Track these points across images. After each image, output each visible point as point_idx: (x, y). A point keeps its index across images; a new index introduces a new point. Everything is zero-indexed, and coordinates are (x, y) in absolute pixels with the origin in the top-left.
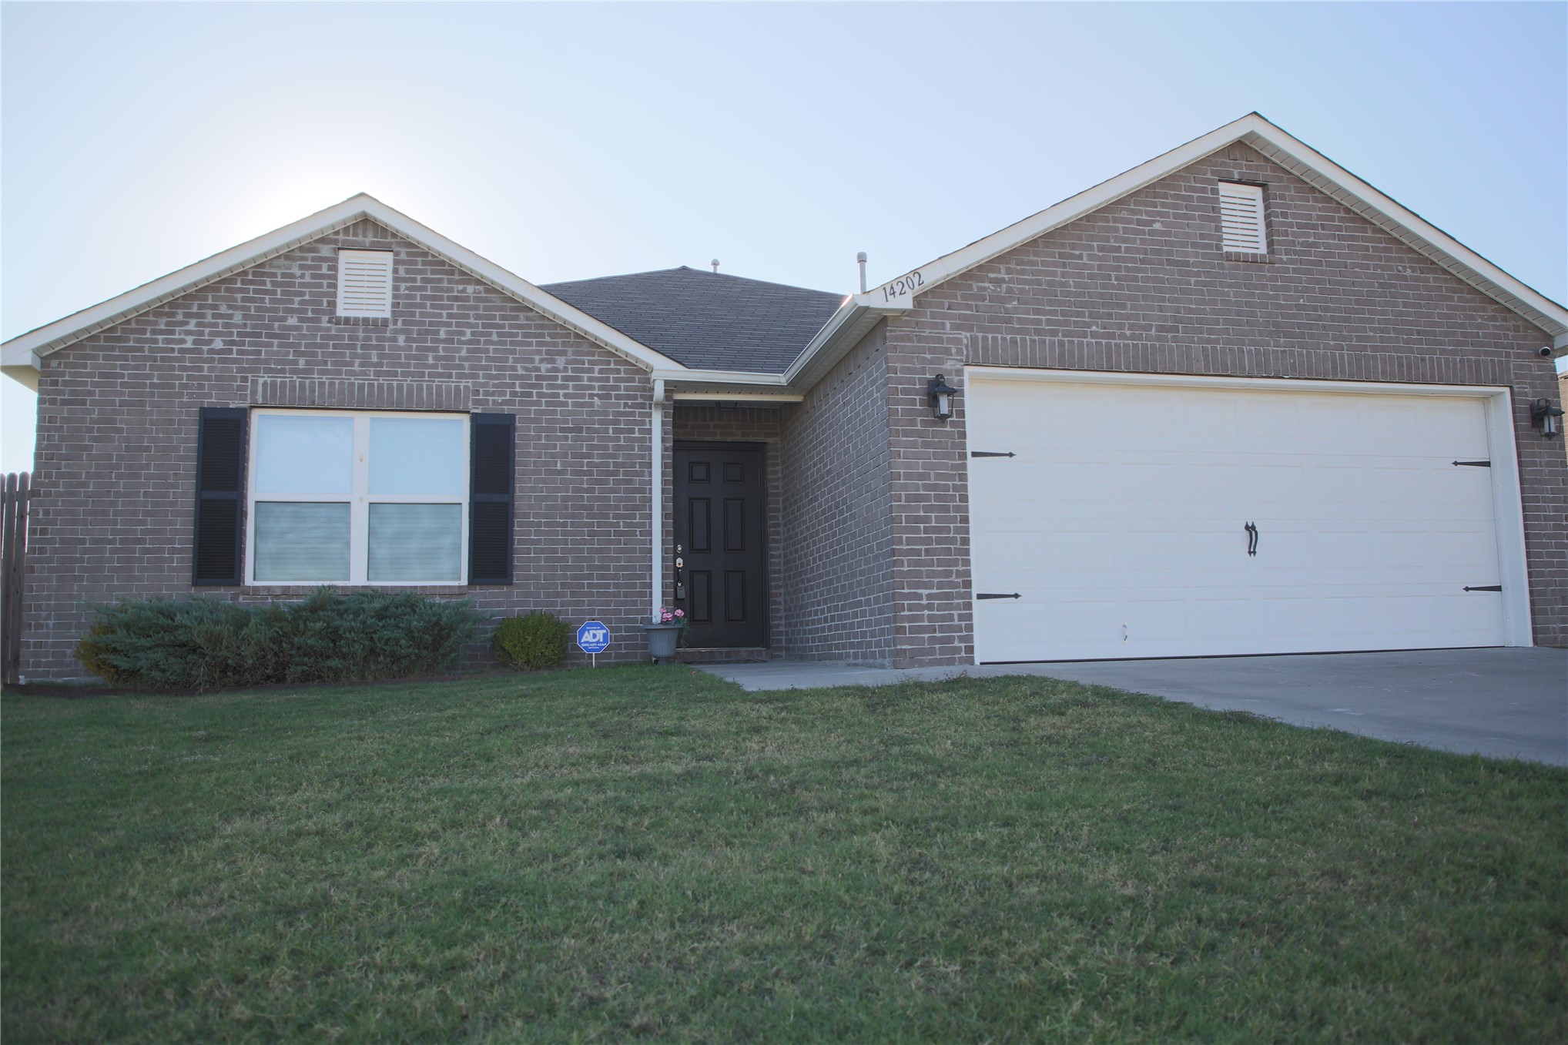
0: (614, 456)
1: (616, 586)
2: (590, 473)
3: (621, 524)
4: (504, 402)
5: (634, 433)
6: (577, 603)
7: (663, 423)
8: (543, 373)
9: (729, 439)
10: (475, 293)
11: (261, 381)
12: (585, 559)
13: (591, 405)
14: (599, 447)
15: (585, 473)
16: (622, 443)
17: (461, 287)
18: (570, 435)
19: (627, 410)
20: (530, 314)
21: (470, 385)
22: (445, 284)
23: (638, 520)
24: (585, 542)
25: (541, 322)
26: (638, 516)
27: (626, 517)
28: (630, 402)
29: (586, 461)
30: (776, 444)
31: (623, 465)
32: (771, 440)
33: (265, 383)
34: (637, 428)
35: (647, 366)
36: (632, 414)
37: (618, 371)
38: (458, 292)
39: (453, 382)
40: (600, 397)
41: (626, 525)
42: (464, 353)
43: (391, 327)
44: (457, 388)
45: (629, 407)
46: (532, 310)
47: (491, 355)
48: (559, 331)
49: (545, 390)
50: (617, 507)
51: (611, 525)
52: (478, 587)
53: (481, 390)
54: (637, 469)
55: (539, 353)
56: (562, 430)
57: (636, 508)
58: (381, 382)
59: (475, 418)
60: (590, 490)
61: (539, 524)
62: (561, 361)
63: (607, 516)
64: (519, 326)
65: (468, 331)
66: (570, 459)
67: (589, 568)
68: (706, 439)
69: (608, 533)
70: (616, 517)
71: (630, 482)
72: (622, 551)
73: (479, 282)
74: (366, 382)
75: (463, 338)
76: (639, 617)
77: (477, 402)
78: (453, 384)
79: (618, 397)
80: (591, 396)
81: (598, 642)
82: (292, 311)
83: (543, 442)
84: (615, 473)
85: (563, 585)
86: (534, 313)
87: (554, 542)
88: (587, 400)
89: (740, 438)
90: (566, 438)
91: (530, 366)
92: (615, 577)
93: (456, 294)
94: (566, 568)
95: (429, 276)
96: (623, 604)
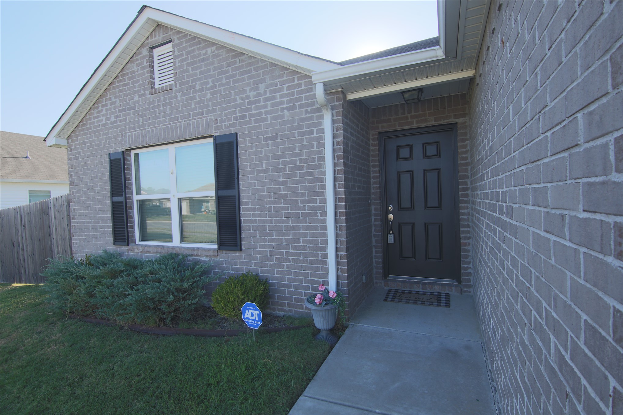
0: (299, 155)
1: (305, 255)
2: (283, 170)
3: (307, 207)
4: (230, 126)
5: (313, 134)
6: (280, 266)
7: (334, 122)
8: (252, 99)
9: (423, 125)
10: (212, 52)
11: (128, 134)
12: (283, 234)
13: (282, 116)
14: (289, 149)
15: (281, 170)
16: (305, 143)
17: (204, 51)
18: (270, 142)
19: (308, 115)
20: (243, 57)
21: (212, 117)
22: (197, 52)
23: (318, 204)
24: (282, 222)
25: (250, 61)
26: (318, 201)
27: (309, 202)
28: (309, 109)
29: (281, 160)
30: (465, 122)
31: (306, 161)
32: (460, 121)
33: (129, 136)
34: (315, 129)
35: (310, 71)
36: (311, 118)
37: (300, 85)
38: (204, 55)
39: (204, 117)
40: (289, 109)
41: (311, 208)
42: (209, 97)
43: (174, 89)
44: (206, 120)
45: (309, 113)
46: (244, 54)
47: (223, 93)
48: (260, 64)
49: (253, 112)
50: (303, 195)
51: (299, 208)
52: (224, 252)
53: (218, 119)
54: (316, 163)
55: (249, 84)
56: (266, 139)
57: (317, 194)
58: (172, 125)
59: (216, 138)
60: (284, 183)
61: (255, 209)
62: (262, 87)
63: (296, 202)
64: (237, 69)
65: (210, 80)
66: (271, 161)
67: (287, 240)
68: (405, 128)
69: (298, 215)
70: (303, 202)
71: (311, 174)
72: (307, 228)
73: (214, 44)
74: (166, 126)
75: (208, 86)
76: (321, 280)
77: (217, 128)
78: (204, 119)
79: (301, 106)
80: (283, 109)
81: (255, 320)
83: (254, 150)
84: (300, 168)
85: (271, 252)
86: (245, 56)
87: (264, 222)
88: (280, 113)
89: (433, 123)
90: (268, 145)
91: (244, 96)
92: (304, 248)
93: (203, 57)
94: (272, 241)
95: (189, 49)
96: (310, 269)
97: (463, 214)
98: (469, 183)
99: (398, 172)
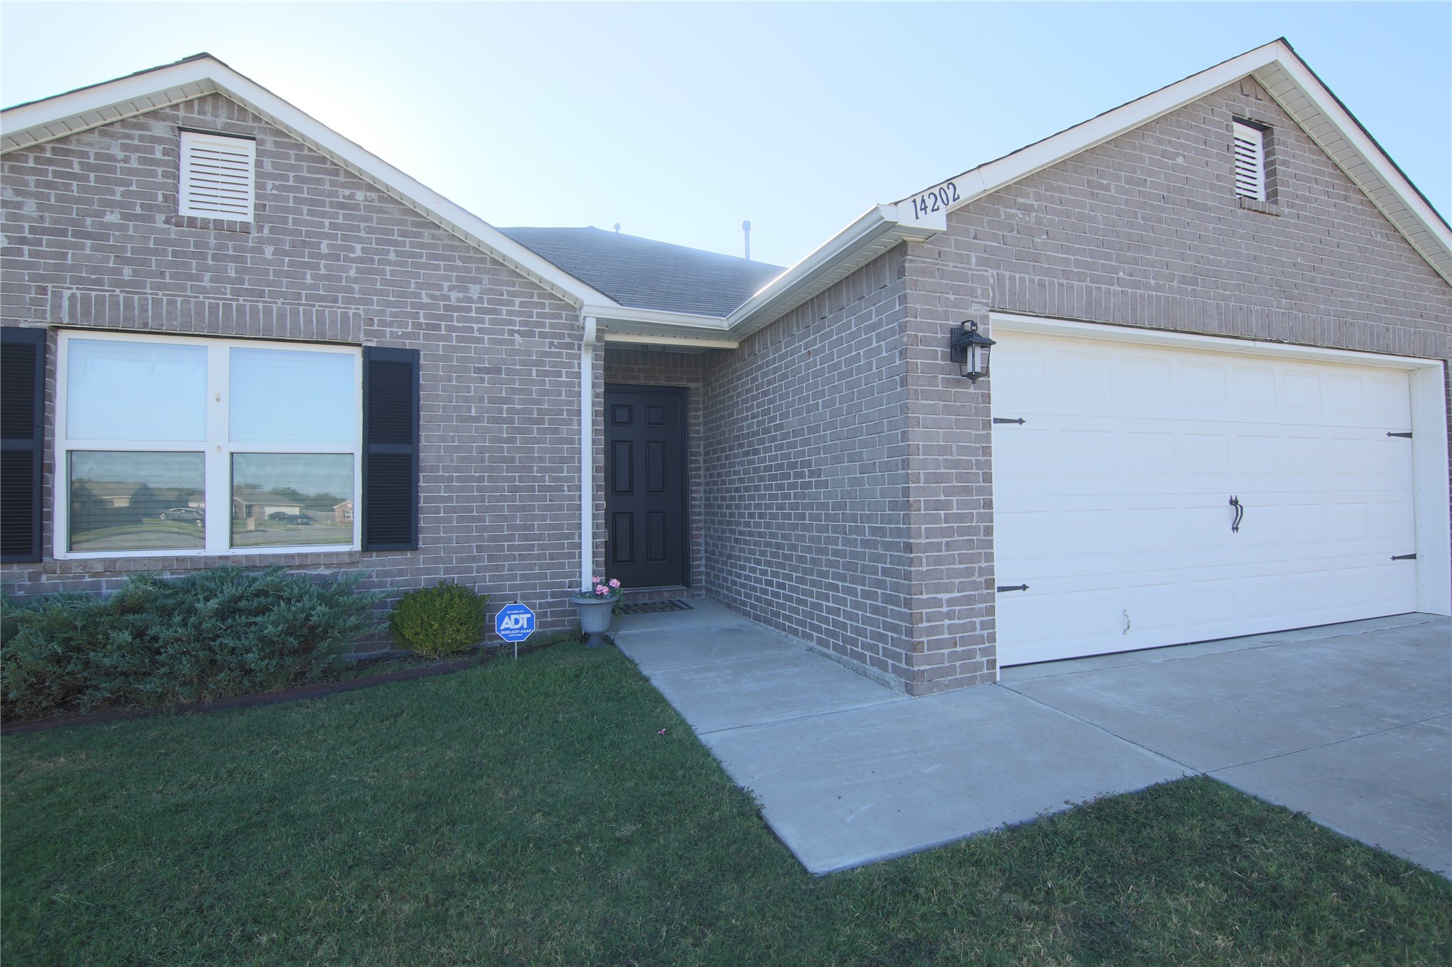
0: (539, 402)
1: (542, 547)
2: (511, 421)
3: (547, 478)
4: (404, 335)
5: (561, 376)
6: (495, 568)
7: (594, 367)
8: (453, 302)
9: (653, 383)
10: (366, 200)
11: (67, 293)
12: (505, 518)
13: (512, 342)
14: (521, 391)
15: (504, 421)
16: (547, 387)
17: (347, 192)
18: (486, 376)
19: (553, 350)
20: (436, 232)
21: (361, 312)
22: (327, 187)
23: (565, 474)
24: (504, 499)
25: (451, 243)
26: (565, 470)
27: (551, 470)
28: (556, 341)
29: (505, 406)
30: (698, 389)
31: (548, 412)
32: (693, 385)
33: (73, 297)
34: (564, 371)
35: (576, 300)
36: (559, 355)
37: (543, 306)
38: (344, 197)
39: (339, 308)
40: (522, 334)
41: (553, 479)
42: (352, 273)
43: (254, 234)
44: (345, 316)
45: (555, 347)
46: (438, 227)
47: (388, 277)
48: (472, 254)
49: (455, 323)
50: (541, 459)
51: (535, 479)
52: (374, 554)
53: (376, 319)
54: (565, 416)
55: (448, 279)
56: (477, 370)
57: (564, 460)
58: (241, 302)
59: (368, 353)
60: (511, 440)
61: (450, 479)
62: (474, 291)
63: (530, 469)
64: (423, 246)
65: (358, 247)
66: (486, 404)
67: (510, 527)
68: (630, 382)
69: (532, 489)
70: (541, 470)
71: (556, 431)
72: (547, 508)
73: (371, 188)
74: (221, 302)
75: (351, 255)
76: (567, 580)
77: (369, 334)
78: (339, 311)
79: (542, 335)
80: (512, 332)
81: (522, 628)
82: (112, 204)
83: (454, 383)
84: (539, 421)
85: (480, 549)
86: (441, 232)
87: (469, 499)
88: (506, 336)
89: (663, 383)
90: (482, 380)
91: (438, 293)
92: (540, 537)
93: (341, 200)
94: (484, 529)
95: (305, 174)
96: (549, 567)
97: (695, 499)
98: (702, 462)
99: (613, 441)
